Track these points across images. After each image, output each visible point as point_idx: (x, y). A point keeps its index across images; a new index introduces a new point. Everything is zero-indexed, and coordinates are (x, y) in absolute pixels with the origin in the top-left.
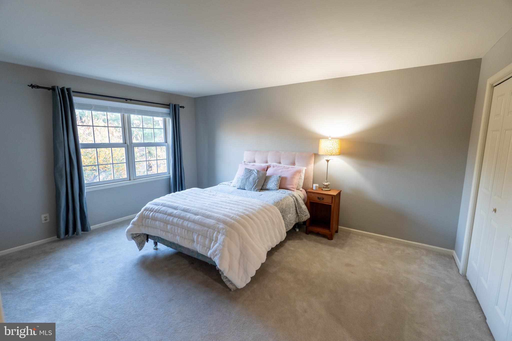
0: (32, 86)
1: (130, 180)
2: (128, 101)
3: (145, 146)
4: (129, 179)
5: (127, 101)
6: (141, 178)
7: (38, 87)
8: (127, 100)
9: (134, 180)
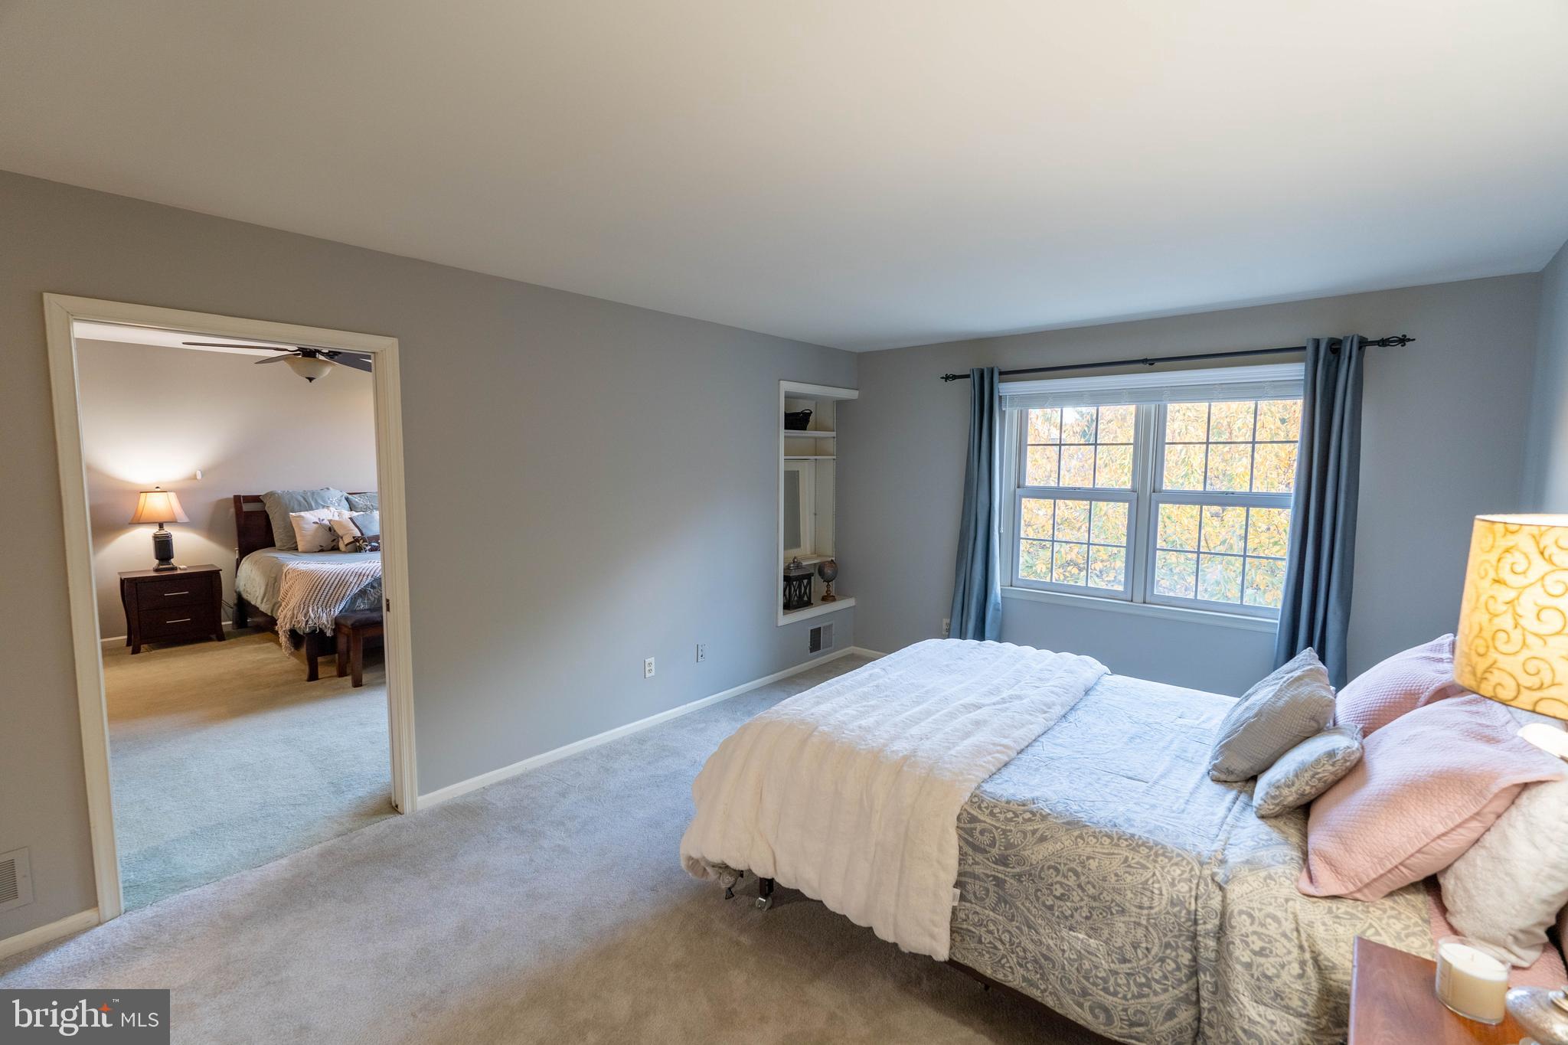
0: (947, 378)
1: (1132, 601)
2: (1157, 364)
3: (1201, 504)
4: (1130, 599)
5: (1153, 364)
6: (1171, 604)
7: (954, 377)
8: (1149, 363)
9: (1145, 605)
